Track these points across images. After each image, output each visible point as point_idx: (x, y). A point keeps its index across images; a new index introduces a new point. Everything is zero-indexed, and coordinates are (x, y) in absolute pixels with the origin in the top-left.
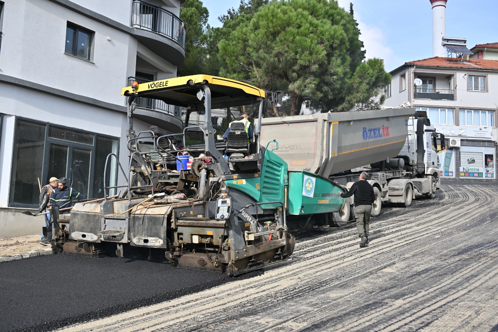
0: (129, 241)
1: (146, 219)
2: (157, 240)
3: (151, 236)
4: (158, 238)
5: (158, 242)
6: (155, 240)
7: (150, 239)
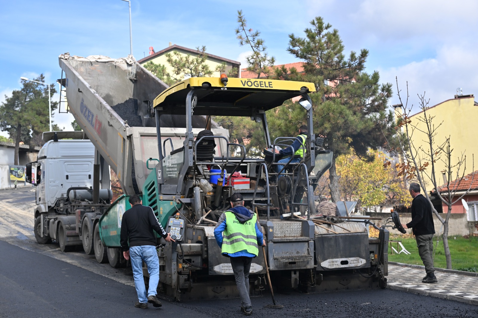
0: (316, 266)
1: (340, 239)
2: (358, 260)
3: (350, 257)
4: (359, 258)
5: (360, 262)
6: (356, 260)
7: (349, 259)
